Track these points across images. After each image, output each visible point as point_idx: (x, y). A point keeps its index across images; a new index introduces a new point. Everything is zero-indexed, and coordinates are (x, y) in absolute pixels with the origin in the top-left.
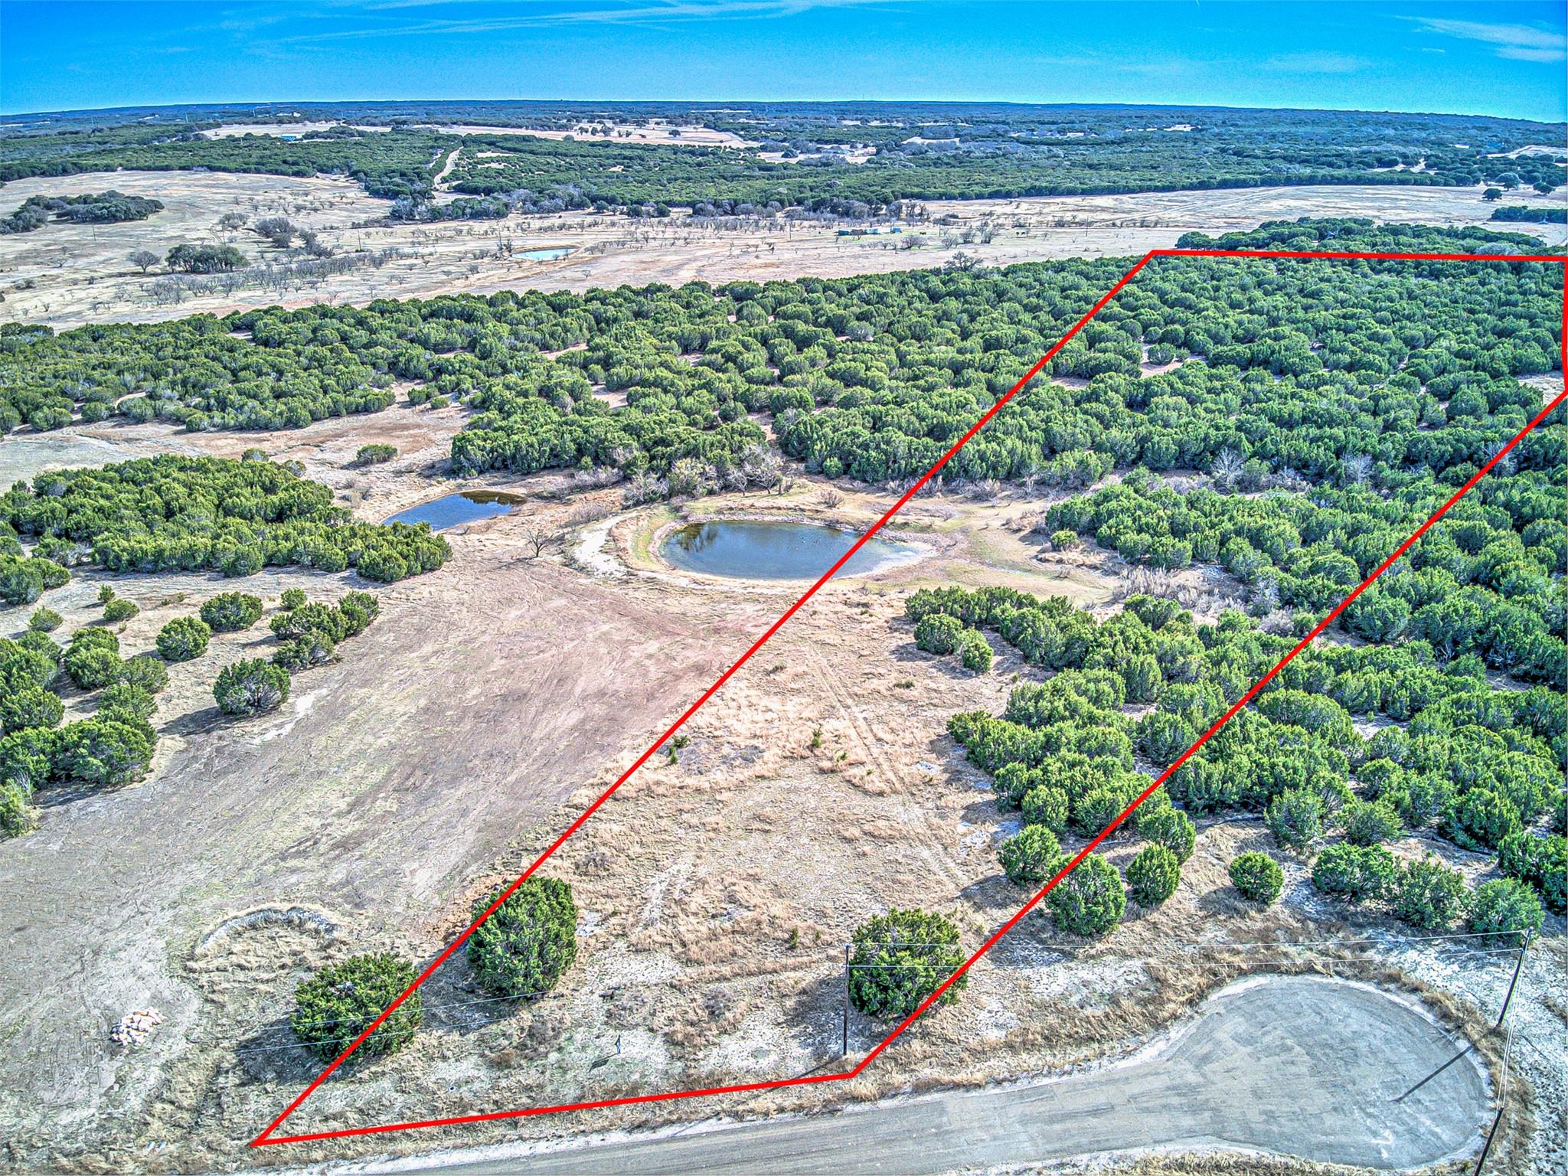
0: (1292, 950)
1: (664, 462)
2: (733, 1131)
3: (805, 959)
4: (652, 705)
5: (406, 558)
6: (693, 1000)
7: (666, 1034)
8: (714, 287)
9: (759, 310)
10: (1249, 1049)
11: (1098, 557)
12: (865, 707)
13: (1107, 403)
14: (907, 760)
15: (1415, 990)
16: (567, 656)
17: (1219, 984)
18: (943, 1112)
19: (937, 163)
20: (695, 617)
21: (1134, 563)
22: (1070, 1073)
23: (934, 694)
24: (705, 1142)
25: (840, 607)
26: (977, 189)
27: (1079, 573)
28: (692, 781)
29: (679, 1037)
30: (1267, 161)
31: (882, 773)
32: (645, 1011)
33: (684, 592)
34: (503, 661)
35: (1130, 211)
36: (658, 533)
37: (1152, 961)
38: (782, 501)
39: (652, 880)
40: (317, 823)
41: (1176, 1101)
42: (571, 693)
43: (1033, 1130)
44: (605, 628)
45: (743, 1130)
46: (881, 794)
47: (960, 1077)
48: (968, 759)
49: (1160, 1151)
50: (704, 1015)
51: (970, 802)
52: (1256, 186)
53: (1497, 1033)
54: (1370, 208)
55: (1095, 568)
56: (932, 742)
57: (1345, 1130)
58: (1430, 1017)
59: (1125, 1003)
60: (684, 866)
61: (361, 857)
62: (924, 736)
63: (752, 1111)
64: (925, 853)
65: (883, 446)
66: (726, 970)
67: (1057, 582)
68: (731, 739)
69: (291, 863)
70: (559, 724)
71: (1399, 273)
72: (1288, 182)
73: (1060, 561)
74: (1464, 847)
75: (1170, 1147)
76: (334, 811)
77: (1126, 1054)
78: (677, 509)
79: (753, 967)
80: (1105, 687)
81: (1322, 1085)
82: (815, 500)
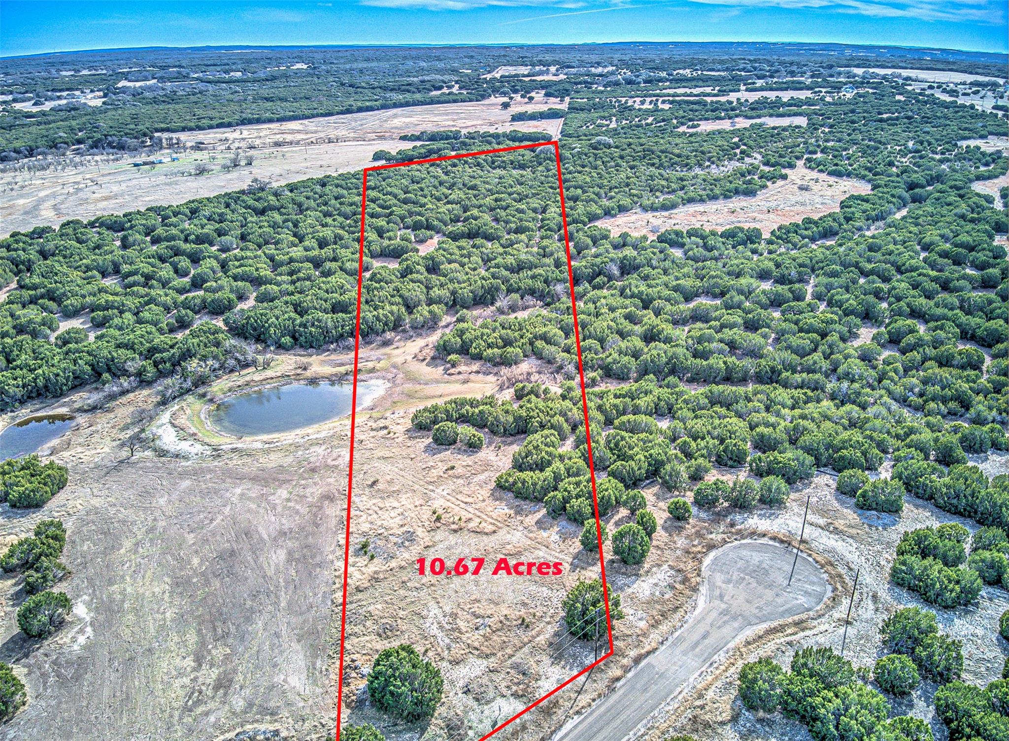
0: (713, 536)
1: (168, 365)
2: (583, 720)
3: (538, 629)
4: (322, 529)
5: (45, 484)
6: (508, 673)
7: (512, 695)
8: (85, 222)
9: (138, 237)
10: (732, 585)
11: (476, 366)
12: (442, 488)
13: (418, 272)
14: (491, 509)
15: (764, 535)
16: (233, 518)
17: (701, 562)
18: (654, 667)
19: (155, 101)
20: (290, 465)
21: (496, 365)
22: (682, 626)
23: (469, 468)
24: (576, 731)
25: (373, 433)
26: (206, 122)
27: (472, 376)
28: (393, 564)
29: (520, 693)
30: (373, 91)
31: (486, 521)
32: (491, 688)
33: (268, 452)
34: (192, 535)
35: (316, 132)
36: (202, 416)
37: (670, 563)
38: (269, 373)
39: (428, 625)
40: (186, 681)
41: (726, 618)
42: (261, 539)
43: (690, 655)
44: (238, 491)
45: (586, 718)
46: (494, 532)
47: (648, 648)
48: (517, 497)
49: (737, 640)
50: (521, 677)
51: (536, 519)
52: (378, 109)
53: (802, 541)
54: (447, 120)
55: (478, 372)
56: (492, 495)
57: (786, 602)
58: (777, 544)
59: (677, 586)
60: (434, 610)
61: (241, 688)
62: (485, 493)
63: (583, 708)
64: (541, 554)
65: (316, 323)
66: (509, 651)
67: (466, 385)
68: (390, 532)
69: (200, 710)
70: (276, 561)
71: (504, 168)
72: (395, 106)
73: (459, 373)
74: (732, 467)
75: (739, 637)
76: (189, 669)
77: (694, 608)
78: (204, 395)
79: (518, 644)
80: (553, 438)
81: (766, 588)
82: (291, 367)
